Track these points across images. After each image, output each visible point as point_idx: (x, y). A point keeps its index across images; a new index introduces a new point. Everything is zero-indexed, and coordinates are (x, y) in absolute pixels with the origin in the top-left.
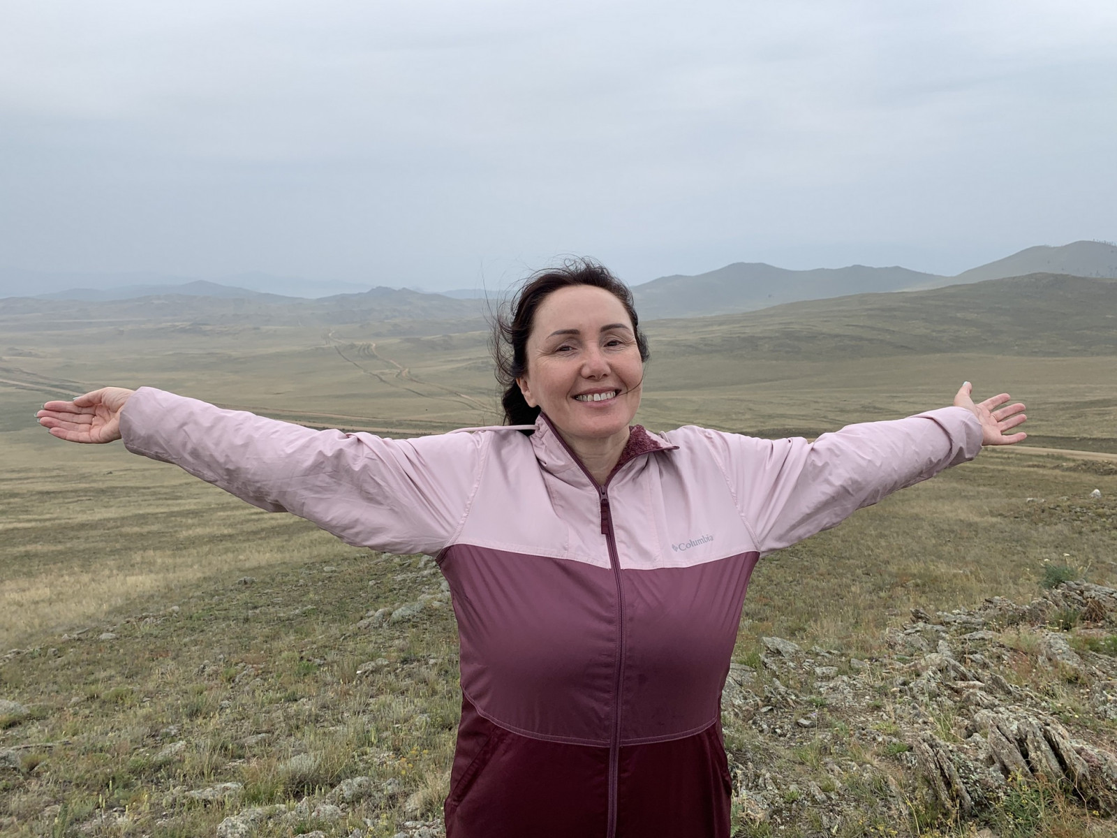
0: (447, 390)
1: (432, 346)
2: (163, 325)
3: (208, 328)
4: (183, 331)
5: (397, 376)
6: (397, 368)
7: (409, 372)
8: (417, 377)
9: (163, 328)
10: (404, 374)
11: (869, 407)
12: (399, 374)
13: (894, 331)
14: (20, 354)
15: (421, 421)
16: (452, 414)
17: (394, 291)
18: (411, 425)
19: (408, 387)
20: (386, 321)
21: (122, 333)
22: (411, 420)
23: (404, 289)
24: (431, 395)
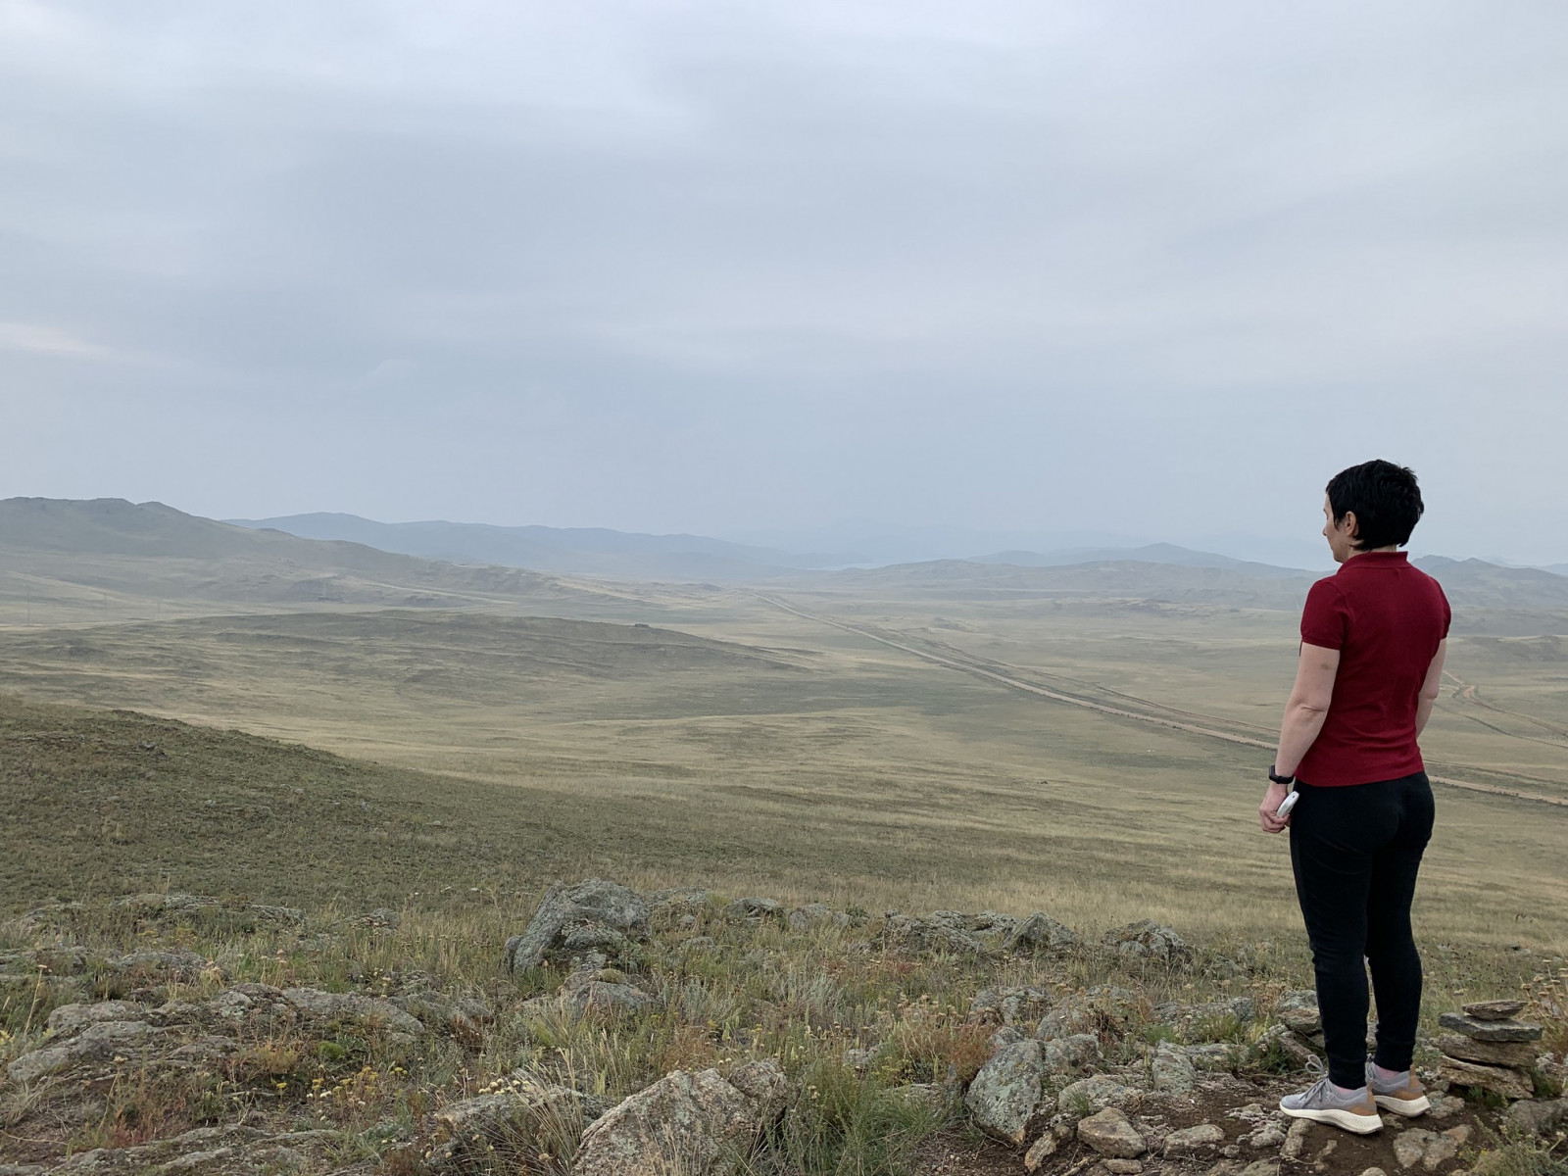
0: (1548, 727)
1: (1522, 653)
2: (1110, 600)
3: (1169, 606)
4: (1136, 608)
5: (1454, 696)
6: (1457, 684)
7: (1476, 691)
8: (1490, 700)
9: (1109, 604)
10: (1466, 694)
12: (1458, 693)
14: (947, 627)
15: (1497, 773)
16: (1558, 768)
17: (1455, 562)
18: (1479, 776)
19: (1471, 715)
21: (1059, 607)
22: (1478, 769)
23: (1472, 559)
24: (1518, 732)
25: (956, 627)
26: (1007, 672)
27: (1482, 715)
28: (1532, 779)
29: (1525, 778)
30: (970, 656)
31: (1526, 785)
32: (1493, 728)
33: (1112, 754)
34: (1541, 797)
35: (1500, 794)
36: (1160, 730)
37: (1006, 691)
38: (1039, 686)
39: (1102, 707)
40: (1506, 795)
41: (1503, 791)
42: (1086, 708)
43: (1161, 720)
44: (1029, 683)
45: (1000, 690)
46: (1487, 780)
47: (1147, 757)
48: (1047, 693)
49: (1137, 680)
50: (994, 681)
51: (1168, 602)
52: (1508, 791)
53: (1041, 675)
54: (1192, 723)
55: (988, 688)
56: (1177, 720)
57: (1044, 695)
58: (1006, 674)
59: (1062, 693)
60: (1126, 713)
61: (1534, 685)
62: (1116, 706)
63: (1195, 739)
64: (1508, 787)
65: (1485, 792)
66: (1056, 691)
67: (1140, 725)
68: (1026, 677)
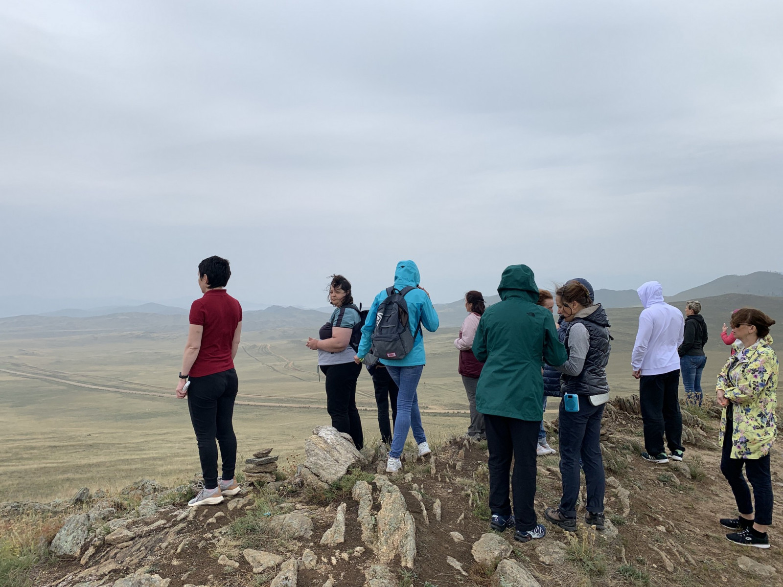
2: (125, 333)
4: (138, 337)
5: (285, 367)
6: (285, 361)
7: (293, 364)
8: (299, 367)
9: (124, 336)
10: (290, 366)
12: (287, 365)
15: (302, 398)
17: (283, 308)
18: (295, 401)
19: (292, 374)
20: (277, 329)
21: (96, 338)
22: (295, 398)
23: (290, 306)
25: (33, 354)
26: (65, 376)
27: (296, 374)
28: (314, 399)
29: (312, 399)
30: (42, 370)
31: (312, 402)
32: (301, 379)
33: (127, 414)
34: (318, 406)
36: (153, 399)
37: (65, 388)
38: (84, 382)
39: (121, 390)
41: (304, 406)
42: (112, 392)
43: (153, 393)
44: (79, 382)
45: (61, 387)
46: (299, 402)
47: (146, 413)
48: (90, 386)
49: (140, 374)
50: (57, 383)
51: (155, 333)
52: (306, 406)
53: (86, 376)
54: (169, 393)
55: (54, 387)
56: (161, 393)
57: (88, 388)
58: (64, 378)
59: (99, 385)
60: (134, 392)
62: (129, 389)
63: (171, 401)
64: (306, 403)
65: (297, 407)
66: (96, 385)
67: (143, 398)
68: (78, 378)
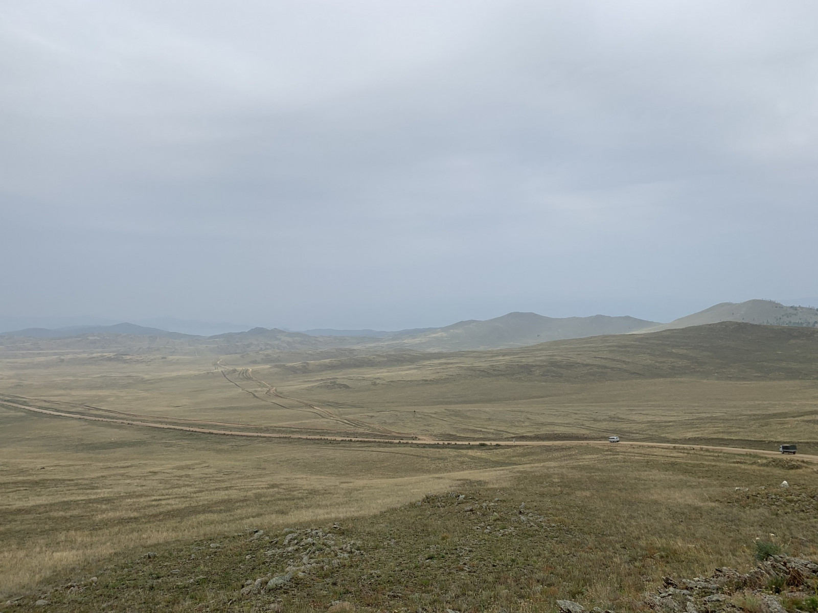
0: (303, 403)
1: (294, 370)
2: (94, 355)
3: (128, 357)
4: (110, 359)
5: (266, 393)
6: (267, 387)
7: (276, 390)
8: (281, 393)
9: (94, 358)
10: (271, 392)
11: (614, 418)
12: (268, 391)
13: (629, 362)
15: (283, 427)
16: (307, 421)
17: (268, 330)
18: (275, 430)
19: (274, 401)
20: (260, 352)
21: (63, 361)
22: (275, 427)
23: (275, 328)
24: (291, 407)
27: (278, 401)
29: (294, 428)
31: (294, 432)
32: (283, 407)
34: (299, 436)
35: (283, 438)
36: (120, 427)
40: (286, 438)
41: (285, 436)
47: (111, 443)
48: (52, 413)
51: (128, 355)
54: (138, 420)
56: (130, 420)
57: (50, 414)
60: (101, 419)
61: (299, 385)
62: (96, 416)
63: (140, 429)
67: (109, 425)
